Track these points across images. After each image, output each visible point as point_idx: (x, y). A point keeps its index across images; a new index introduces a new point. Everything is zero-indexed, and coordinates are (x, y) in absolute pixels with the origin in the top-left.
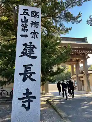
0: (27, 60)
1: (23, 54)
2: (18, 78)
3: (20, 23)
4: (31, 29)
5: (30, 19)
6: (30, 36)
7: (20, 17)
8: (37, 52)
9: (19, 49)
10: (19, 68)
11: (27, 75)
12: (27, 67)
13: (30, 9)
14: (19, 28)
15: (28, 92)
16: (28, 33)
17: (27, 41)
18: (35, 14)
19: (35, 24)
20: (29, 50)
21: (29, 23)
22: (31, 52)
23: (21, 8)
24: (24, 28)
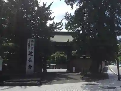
0: (30, 56)
1: (29, 54)
2: (27, 62)
3: (28, 45)
5: (31, 43)
6: (31, 49)
7: (28, 43)
8: (33, 54)
9: (28, 53)
10: (28, 58)
11: (30, 60)
12: (30, 58)
13: (31, 40)
16: (30, 48)
18: (32, 41)
19: (32, 45)
20: (30, 53)
21: (31, 45)
23: (28, 40)
24: (29, 46)
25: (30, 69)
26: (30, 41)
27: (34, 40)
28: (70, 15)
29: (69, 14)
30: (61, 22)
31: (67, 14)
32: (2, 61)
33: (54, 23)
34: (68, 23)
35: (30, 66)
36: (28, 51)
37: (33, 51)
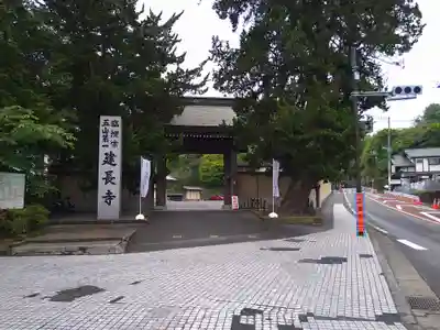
0: (108, 167)
1: (105, 162)
2: (101, 182)
3: (101, 134)
4: (111, 139)
5: (110, 128)
6: (110, 146)
7: (102, 128)
8: (118, 160)
9: (102, 158)
10: (102, 175)
12: (109, 173)
13: (111, 119)
14: (101, 139)
15: (109, 193)
16: (109, 143)
17: (108, 150)
18: (115, 124)
20: (110, 159)
21: (109, 134)
22: (112, 160)
23: (103, 119)
24: (105, 139)
25: (109, 204)
26: (106, 123)
27: (119, 119)
28: (228, 47)
29: (224, 44)
30: (201, 69)
31: (218, 44)
32: (24, 180)
33: (182, 71)
34: (221, 73)
35: (109, 196)
36: (102, 152)
37: (117, 151)
